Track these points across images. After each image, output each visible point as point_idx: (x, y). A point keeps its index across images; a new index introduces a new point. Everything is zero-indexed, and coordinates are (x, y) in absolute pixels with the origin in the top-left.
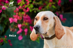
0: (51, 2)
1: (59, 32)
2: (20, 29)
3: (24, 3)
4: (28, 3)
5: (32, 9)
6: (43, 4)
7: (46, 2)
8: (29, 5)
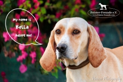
0: (78, 4)
1: (95, 53)
2: (23, 52)
3: (30, 6)
4: (38, 5)
5: (44, 17)
6: (63, 8)
7: (69, 5)
8: (38, 9)
